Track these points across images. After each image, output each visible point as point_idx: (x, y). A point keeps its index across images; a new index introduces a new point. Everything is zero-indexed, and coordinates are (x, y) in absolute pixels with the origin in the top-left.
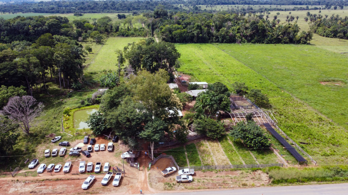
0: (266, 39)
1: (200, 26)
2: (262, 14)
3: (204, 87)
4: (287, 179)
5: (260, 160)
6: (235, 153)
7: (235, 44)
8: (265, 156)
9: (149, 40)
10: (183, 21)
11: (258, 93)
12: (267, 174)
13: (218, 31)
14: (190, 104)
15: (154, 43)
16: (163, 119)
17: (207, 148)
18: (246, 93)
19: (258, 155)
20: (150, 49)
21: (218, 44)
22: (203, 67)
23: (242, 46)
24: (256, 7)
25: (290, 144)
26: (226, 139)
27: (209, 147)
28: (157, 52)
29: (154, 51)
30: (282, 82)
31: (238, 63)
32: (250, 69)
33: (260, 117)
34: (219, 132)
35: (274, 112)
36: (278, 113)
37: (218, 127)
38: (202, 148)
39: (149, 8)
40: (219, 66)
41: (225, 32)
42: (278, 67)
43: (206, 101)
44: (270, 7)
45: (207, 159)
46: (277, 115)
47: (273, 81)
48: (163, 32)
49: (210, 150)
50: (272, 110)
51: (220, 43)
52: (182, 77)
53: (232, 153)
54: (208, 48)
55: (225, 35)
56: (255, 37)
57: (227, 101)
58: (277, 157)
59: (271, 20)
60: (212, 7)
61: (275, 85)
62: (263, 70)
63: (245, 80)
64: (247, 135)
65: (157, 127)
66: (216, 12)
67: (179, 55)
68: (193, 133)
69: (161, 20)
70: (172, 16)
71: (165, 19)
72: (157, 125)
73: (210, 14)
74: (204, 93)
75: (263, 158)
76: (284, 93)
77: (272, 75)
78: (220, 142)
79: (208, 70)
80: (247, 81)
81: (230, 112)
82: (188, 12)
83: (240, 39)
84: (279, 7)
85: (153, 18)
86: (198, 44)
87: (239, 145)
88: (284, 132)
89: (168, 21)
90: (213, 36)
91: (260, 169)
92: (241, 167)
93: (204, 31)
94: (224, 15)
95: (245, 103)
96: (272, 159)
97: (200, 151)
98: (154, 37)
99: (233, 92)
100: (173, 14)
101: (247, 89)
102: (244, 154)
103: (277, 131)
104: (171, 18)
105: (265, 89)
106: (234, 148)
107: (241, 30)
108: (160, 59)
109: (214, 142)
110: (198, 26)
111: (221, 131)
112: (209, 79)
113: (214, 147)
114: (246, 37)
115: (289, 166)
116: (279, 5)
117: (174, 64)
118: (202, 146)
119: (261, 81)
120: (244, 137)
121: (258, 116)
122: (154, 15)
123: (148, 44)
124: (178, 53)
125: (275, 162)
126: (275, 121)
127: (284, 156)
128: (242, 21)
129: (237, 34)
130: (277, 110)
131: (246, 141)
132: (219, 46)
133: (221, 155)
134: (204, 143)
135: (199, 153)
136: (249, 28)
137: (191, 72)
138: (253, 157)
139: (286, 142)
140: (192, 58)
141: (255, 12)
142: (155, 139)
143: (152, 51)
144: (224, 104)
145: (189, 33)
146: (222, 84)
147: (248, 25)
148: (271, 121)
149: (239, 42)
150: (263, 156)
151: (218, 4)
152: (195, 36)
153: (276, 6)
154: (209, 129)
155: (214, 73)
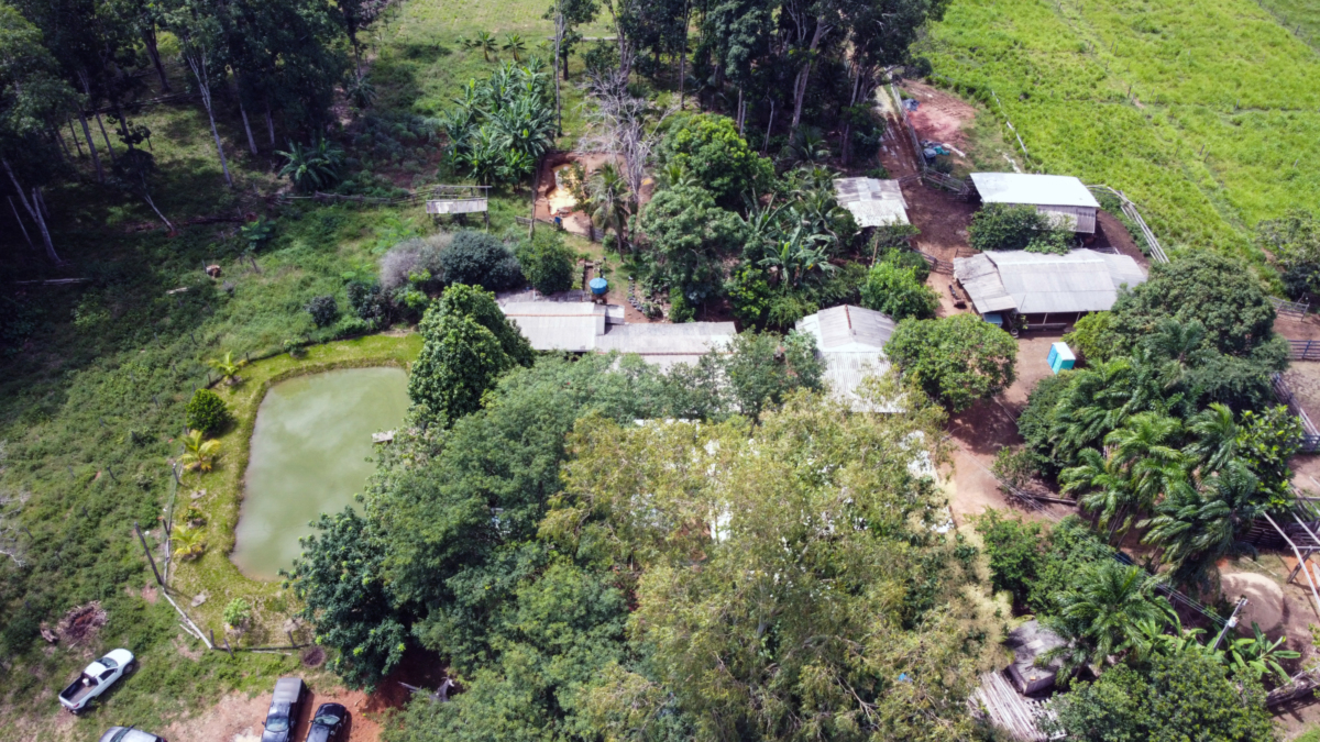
52: (923, 109)
155: (1112, 86)
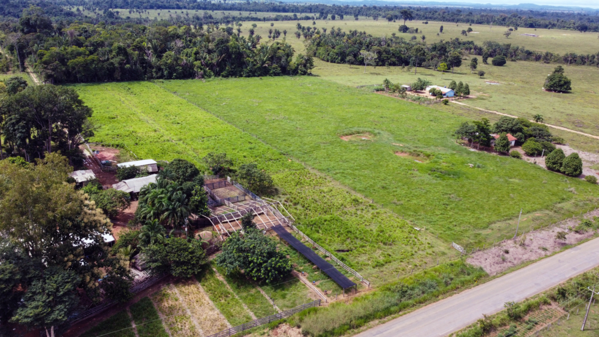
0: (245, 70)
1: (124, 49)
2: (230, 26)
3: (150, 170)
4: (334, 329)
5: (280, 302)
6: (233, 299)
7: (194, 80)
8: (286, 292)
9: (13, 81)
10: (86, 38)
11: (253, 171)
12: (299, 327)
13: (159, 57)
14: (127, 211)
15: (27, 88)
16: (70, 264)
17: (176, 300)
18: (230, 171)
19: (275, 291)
20: (18, 101)
21: (163, 82)
22: (142, 129)
23: (208, 83)
24: (218, 14)
25: (321, 257)
26: (212, 273)
27: (181, 298)
28: (36, 108)
29: (28, 105)
30: (284, 143)
31: (205, 114)
32: (229, 125)
33: (263, 213)
34: (197, 260)
35: (283, 200)
36: (291, 201)
37: (192, 253)
38: (166, 304)
39: (9, 13)
40: (173, 123)
41: (172, 58)
42: (273, 118)
43: (161, 203)
44: (240, 14)
45: (180, 327)
46: (289, 206)
47: (269, 142)
48: (45, 63)
49: (185, 305)
50: (280, 197)
51: (165, 79)
52: (102, 153)
53: (228, 299)
54: (145, 89)
55: (173, 64)
56: (226, 66)
57: (200, 196)
58: (307, 289)
59: (246, 36)
60: (140, 13)
61: (275, 149)
62: (251, 124)
63: (224, 146)
64: (250, 259)
65: (57, 290)
66: (151, 23)
67: (88, 112)
68: (142, 273)
69: (38, 37)
70: (63, 30)
71: (48, 34)
72: (55, 286)
73: (141, 26)
74: (153, 186)
75: (284, 297)
76: (292, 163)
77: (267, 132)
78: (200, 281)
79: (152, 134)
80: (228, 147)
81: (208, 214)
82: (95, 22)
83: (202, 71)
84: (253, 15)
85: (20, 34)
86: (125, 84)
87: (238, 278)
88: (308, 235)
89: (55, 40)
90: (151, 67)
91: (285, 321)
92: (251, 327)
93: (133, 58)
94: (166, 27)
95: (231, 190)
96: (300, 294)
97: (163, 312)
98: (28, 73)
99: (206, 173)
100: (64, 26)
101: (232, 164)
102: (249, 297)
103: (297, 237)
104: (61, 34)
105: (260, 160)
106: (229, 288)
107: (201, 55)
108: (46, 122)
109: (188, 285)
110: (119, 48)
111: (200, 259)
112: (157, 151)
113: (190, 296)
114: (211, 66)
115: (329, 300)
116: (253, 11)
117: (80, 131)
118: (165, 300)
119: (252, 146)
120: (244, 263)
121: (259, 212)
122: (21, 27)
123: (12, 90)
124: (87, 106)
125: (306, 298)
126: (290, 218)
127: (318, 283)
128: (199, 38)
129: (195, 63)
130: (288, 196)
131: (249, 269)
132: (165, 85)
133: (207, 311)
134: (169, 291)
135: (162, 317)
136: (215, 52)
137: (119, 141)
138: (266, 299)
139: (315, 254)
140: (116, 112)
141: (218, 23)
142: (56, 320)
143: (22, 107)
144: (196, 201)
145: (104, 61)
146: (187, 163)
147: (211, 46)
148: (283, 220)
149: (200, 76)
150: (283, 292)
151: (152, 7)
152: (117, 68)
153: (248, 12)
154: (175, 261)
155: (165, 138)
